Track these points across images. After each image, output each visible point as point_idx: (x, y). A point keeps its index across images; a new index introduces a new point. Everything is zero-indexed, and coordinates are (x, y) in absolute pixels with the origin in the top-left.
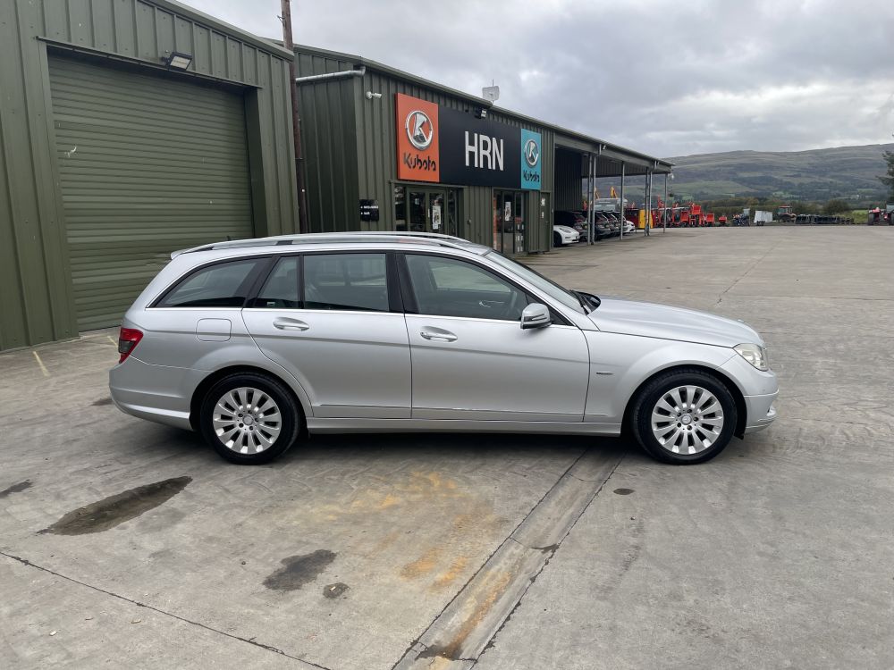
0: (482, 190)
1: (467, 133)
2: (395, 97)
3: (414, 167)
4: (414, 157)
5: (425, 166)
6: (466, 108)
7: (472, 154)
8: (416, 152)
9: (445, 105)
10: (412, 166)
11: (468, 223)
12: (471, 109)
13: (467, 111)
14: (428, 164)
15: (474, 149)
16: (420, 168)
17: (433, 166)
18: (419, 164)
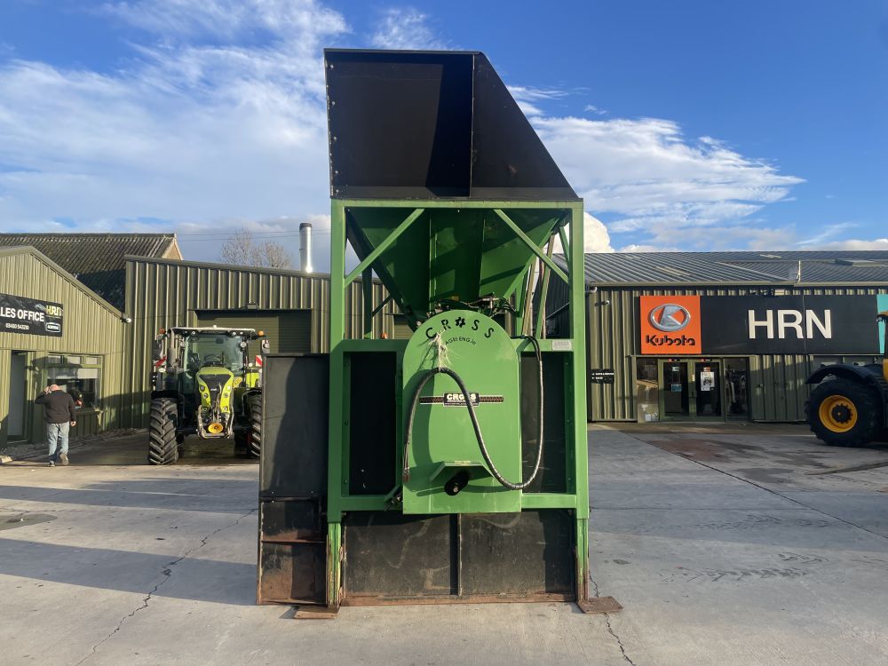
1: (752, 313)
2: (638, 300)
3: (660, 344)
4: (660, 336)
5: (677, 342)
8: (665, 334)
14: (682, 341)
15: (768, 323)
16: (670, 344)
17: (691, 342)
18: (669, 342)
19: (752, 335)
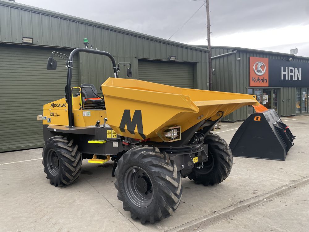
0: (290, 88)
1: (282, 68)
2: (249, 58)
3: (257, 82)
4: (257, 78)
5: (262, 81)
6: (282, 58)
7: (285, 75)
9: (272, 58)
10: (256, 82)
11: (283, 101)
12: (285, 58)
13: (283, 59)
14: (263, 80)
15: (286, 73)
16: (260, 82)
17: (266, 81)
18: (259, 81)
19: (282, 79)
